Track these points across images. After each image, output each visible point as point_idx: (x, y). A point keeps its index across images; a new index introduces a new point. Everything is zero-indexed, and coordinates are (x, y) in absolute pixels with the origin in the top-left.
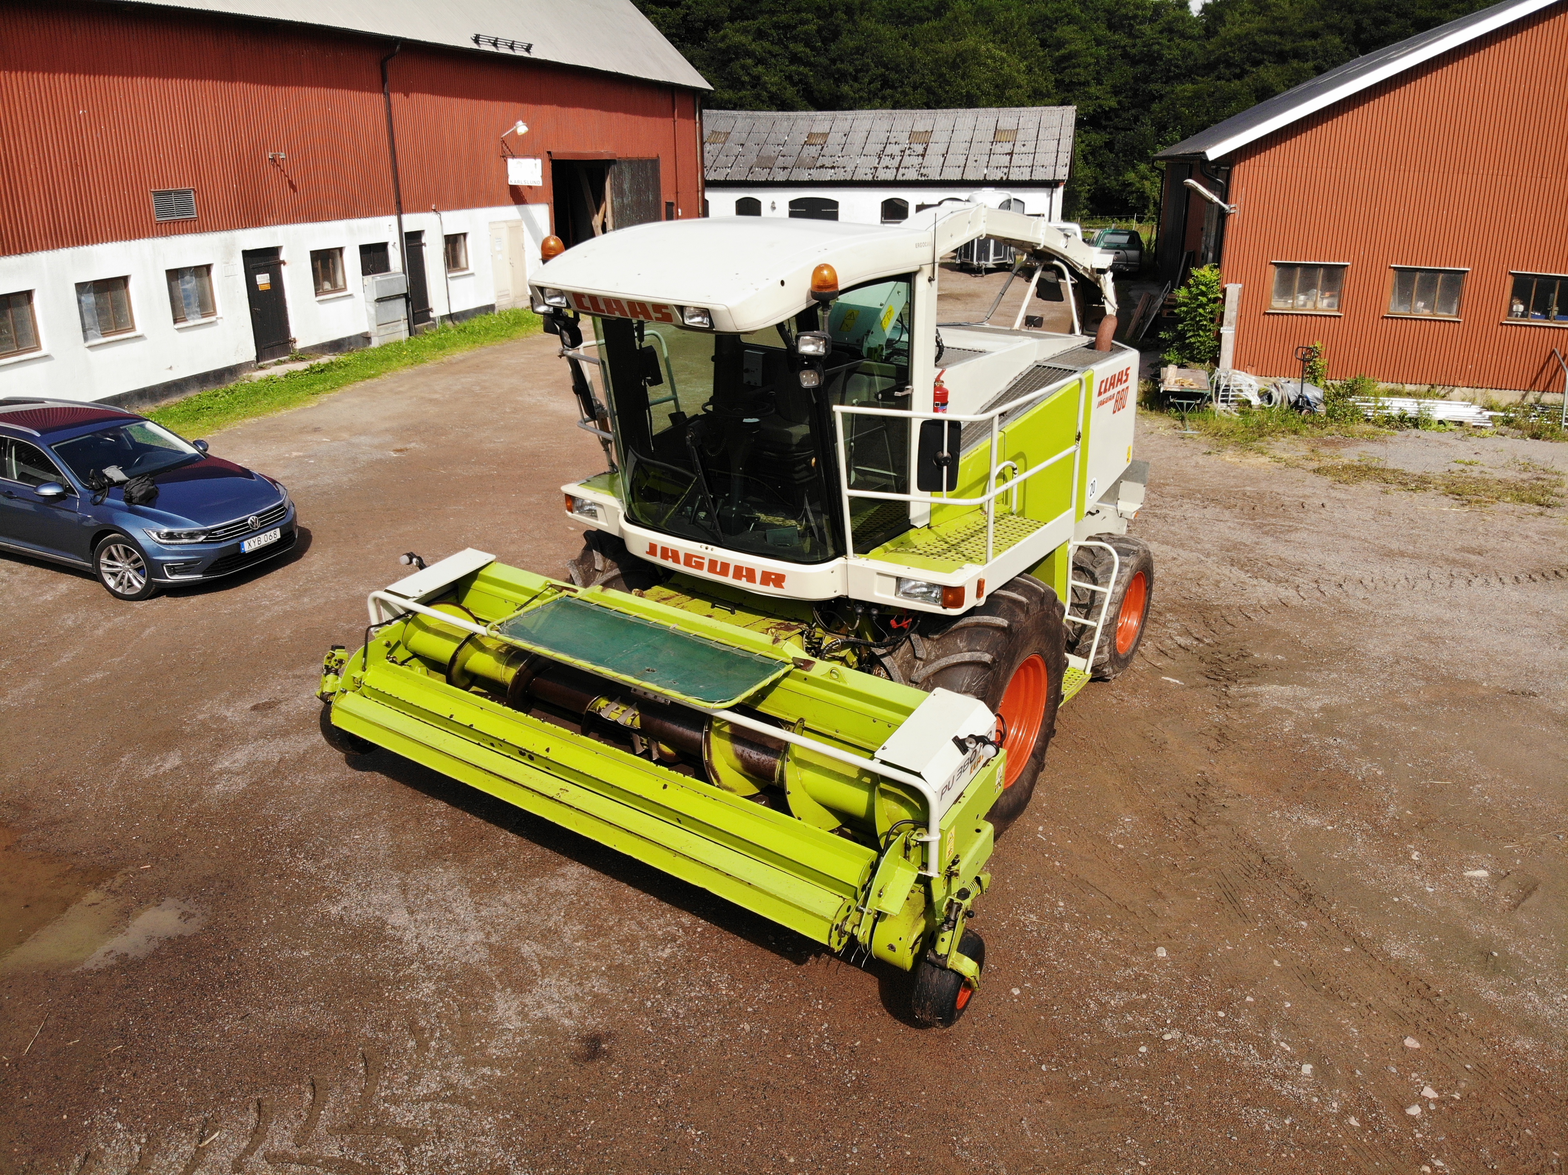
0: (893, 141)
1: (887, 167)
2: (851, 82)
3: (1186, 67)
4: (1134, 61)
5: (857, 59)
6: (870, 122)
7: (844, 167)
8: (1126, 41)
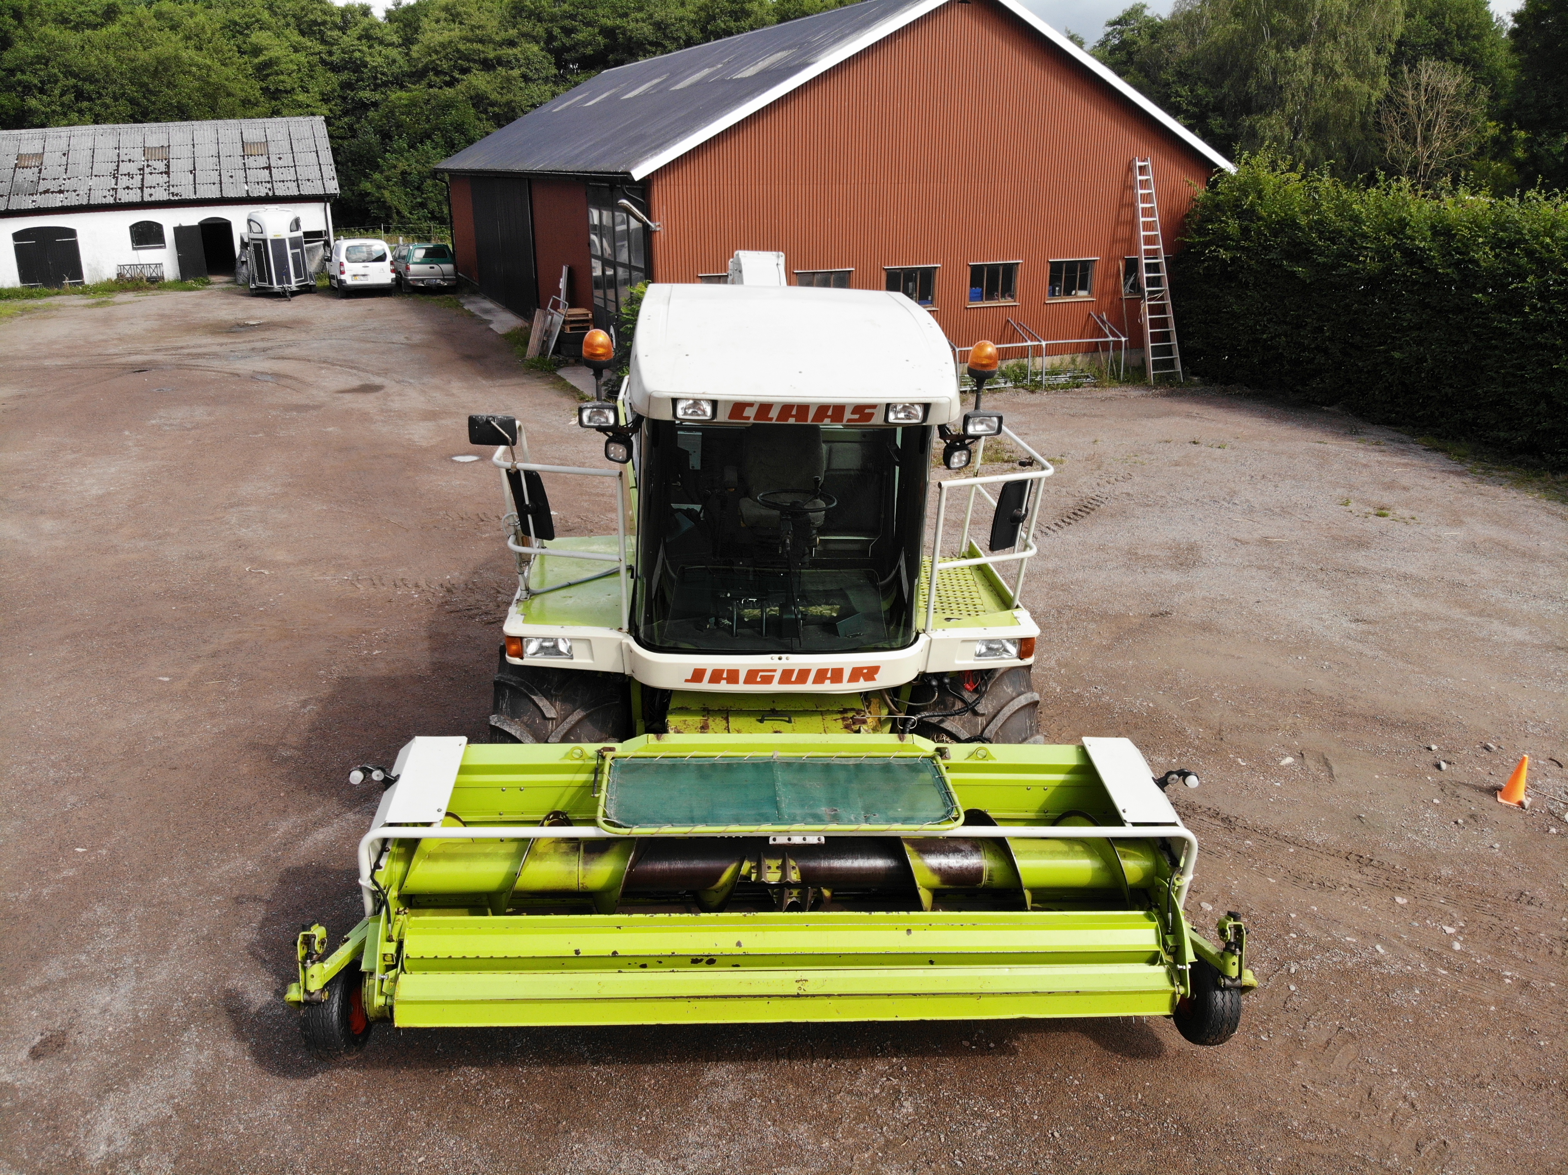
0: (126, 158)
1: (128, 188)
2: (38, 96)
3: (392, 74)
4: (335, 68)
5: (41, 70)
6: (91, 139)
7: (75, 191)
8: (320, 47)
